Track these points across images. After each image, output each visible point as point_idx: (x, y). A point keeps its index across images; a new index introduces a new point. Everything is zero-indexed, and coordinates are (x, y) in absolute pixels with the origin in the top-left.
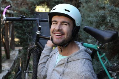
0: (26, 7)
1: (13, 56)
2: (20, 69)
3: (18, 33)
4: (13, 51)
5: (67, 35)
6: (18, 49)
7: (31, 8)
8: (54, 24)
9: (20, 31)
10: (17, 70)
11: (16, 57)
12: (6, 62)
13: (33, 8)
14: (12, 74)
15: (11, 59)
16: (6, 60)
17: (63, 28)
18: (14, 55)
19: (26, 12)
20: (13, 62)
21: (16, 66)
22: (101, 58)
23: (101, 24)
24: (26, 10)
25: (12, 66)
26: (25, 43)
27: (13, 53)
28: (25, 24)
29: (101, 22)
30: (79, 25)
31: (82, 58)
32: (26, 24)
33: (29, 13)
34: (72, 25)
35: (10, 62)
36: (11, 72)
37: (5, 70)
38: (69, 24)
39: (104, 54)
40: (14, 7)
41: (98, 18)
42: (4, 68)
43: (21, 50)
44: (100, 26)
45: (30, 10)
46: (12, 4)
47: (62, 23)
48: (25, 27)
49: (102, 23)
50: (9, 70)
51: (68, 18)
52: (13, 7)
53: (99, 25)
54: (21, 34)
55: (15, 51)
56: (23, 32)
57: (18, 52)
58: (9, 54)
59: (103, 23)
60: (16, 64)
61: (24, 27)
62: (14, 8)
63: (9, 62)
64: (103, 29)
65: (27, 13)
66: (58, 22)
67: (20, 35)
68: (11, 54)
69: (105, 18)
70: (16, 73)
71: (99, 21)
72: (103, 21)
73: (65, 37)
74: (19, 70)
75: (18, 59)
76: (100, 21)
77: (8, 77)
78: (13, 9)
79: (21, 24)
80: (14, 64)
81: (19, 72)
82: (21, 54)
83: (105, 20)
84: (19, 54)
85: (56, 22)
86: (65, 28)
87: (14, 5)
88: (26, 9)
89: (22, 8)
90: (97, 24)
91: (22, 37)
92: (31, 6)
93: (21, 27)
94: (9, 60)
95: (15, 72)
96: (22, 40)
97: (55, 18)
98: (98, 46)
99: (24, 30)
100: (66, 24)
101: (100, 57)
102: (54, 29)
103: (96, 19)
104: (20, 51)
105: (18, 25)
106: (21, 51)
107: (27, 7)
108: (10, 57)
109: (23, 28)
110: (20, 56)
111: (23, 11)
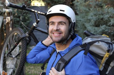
17: (60, 28)
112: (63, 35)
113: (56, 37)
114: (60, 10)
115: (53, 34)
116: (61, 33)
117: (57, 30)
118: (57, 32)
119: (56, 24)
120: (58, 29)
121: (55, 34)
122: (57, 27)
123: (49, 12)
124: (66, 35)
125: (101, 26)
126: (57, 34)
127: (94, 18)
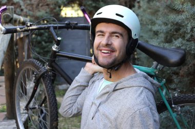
0: (46, 10)
7: (55, 11)
8: (99, 35)
9: (38, 50)
13: (57, 12)
23: (174, 35)
24: (46, 15)
28: (45, 38)
29: (173, 32)
30: (137, 37)
31: (138, 85)
32: (46, 37)
40: (27, 10)
41: (169, 26)
44: (173, 40)
45: (52, 15)
46: (24, 6)
47: (112, 34)
48: (46, 42)
49: (175, 33)
50: (28, 113)
52: (25, 10)
53: (171, 37)
56: (42, 51)
59: (177, 33)
61: (43, 43)
62: (26, 12)
66: (105, 33)
68: (28, 87)
71: (171, 30)
72: (177, 30)
76: (173, 30)
77: (28, 124)
78: (25, 14)
79: (39, 38)
87: (26, 8)
88: (46, 13)
89: (39, 11)
90: (167, 36)
92: (55, 9)
93: (40, 43)
99: (44, 48)
100: (117, 36)
102: (100, 43)
103: (166, 27)
107: (48, 10)
109: (42, 45)
111: (42, 17)
115: (99, 52)
116: (112, 51)
117: (107, 45)
118: (107, 49)
119: (107, 35)
120: (110, 43)
122: (108, 39)
127: (164, 28)
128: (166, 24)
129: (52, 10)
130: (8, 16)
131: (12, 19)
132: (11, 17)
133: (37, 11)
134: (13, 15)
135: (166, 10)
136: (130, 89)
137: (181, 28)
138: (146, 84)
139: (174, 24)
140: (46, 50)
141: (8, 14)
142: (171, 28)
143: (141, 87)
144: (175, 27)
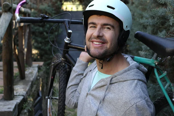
0: (48, 4)
1: (30, 75)
2: (41, 95)
3: (36, 41)
4: (29, 68)
5: (111, 44)
6: (37, 65)
7: (56, 5)
8: (91, 27)
9: (40, 39)
10: (36, 95)
11: (33, 77)
12: (20, 83)
13: (58, 6)
14: (29, 101)
15: (27, 79)
16: (20, 81)
17: (104, 33)
18: (31, 73)
19: (48, 11)
20: (30, 83)
21: (34, 89)
22: (161, 79)
23: (160, 28)
24: (48, 8)
25: (29, 89)
26: (46, 56)
27: (30, 71)
28: (46, 29)
29: (160, 25)
30: (128, 29)
32: (48, 28)
33: (54, 12)
34: (117, 29)
35: (26, 84)
36: (27, 99)
37: (19, 95)
38: (113, 27)
39: (165, 73)
40: (32, 3)
41: (156, 19)
42: (17, 93)
43: (41, 66)
44: (159, 32)
45: (54, 9)
47: (104, 26)
48: (47, 33)
49: (161, 26)
50: (24, 95)
51: (112, 19)
53: (157, 30)
54: (41, 43)
55: (33, 67)
56: (43, 41)
57: (37, 69)
58: (24, 73)
59: (163, 27)
60: (35, 86)
61: (45, 33)
62: (31, 5)
63: (24, 84)
64: (162, 36)
65: (50, 13)
66: (97, 25)
67: (40, 45)
68: (26, 73)
69: (166, 19)
70: (35, 100)
71: (157, 23)
72: (163, 24)
73: (108, 47)
74: (38, 95)
75: (37, 79)
76: (159, 23)
77: (23, 105)
79: (41, 29)
80: (32, 86)
81: (39, 98)
82: (42, 72)
83: (166, 22)
84: (38, 72)
85: (94, 25)
86: (108, 34)
87: (31, 1)
88: (49, 6)
89: (42, 4)
90: (154, 29)
91: (43, 47)
92: (56, 3)
93: (41, 33)
94: (24, 80)
95: (33, 98)
96: (43, 52)
97: (93, 19)
98: (156, 61)
99: (46, 38)
100: (108, 28)
101: (158, 77)
102: (92, 35)
103: (153, 20)
104: (39, 68)
105: (37, 31)
106: (42, 68)
107: (50, 4)
108: (26, 76)
109: (44, 35)
110: (40, 75)
111: (44, 10)
112: (108, 46)
113: (95, 48)
114: (108, 7)
115: (91, 43)
116: (104, 42)
117: (99, 37)
118: (98, 40)
119: (99, 27)
120: (101, 35)
121: (96, 43)
122: (100, 31)
123: (89, 7)
124: (112, 46)
125: (159, 33)
126: (97, 43)
127: (150, 21)
128: (153, 17)
129: (54, 4)
130: (7, 5)
131: (11, 8)
132: (11, 6)
133: (40, 4)
134: (12, 5)
135: (153, 5)
136: (125, 82)
137: (166, 21)
138: (139, 76)
139: (160, 18)
140: (47, 40)
141: (8, 3)
142: (158, 21)
143: (135, 79)
144: (161, 21)
